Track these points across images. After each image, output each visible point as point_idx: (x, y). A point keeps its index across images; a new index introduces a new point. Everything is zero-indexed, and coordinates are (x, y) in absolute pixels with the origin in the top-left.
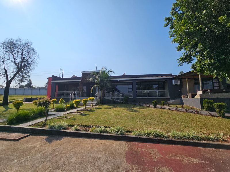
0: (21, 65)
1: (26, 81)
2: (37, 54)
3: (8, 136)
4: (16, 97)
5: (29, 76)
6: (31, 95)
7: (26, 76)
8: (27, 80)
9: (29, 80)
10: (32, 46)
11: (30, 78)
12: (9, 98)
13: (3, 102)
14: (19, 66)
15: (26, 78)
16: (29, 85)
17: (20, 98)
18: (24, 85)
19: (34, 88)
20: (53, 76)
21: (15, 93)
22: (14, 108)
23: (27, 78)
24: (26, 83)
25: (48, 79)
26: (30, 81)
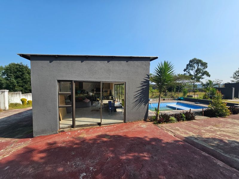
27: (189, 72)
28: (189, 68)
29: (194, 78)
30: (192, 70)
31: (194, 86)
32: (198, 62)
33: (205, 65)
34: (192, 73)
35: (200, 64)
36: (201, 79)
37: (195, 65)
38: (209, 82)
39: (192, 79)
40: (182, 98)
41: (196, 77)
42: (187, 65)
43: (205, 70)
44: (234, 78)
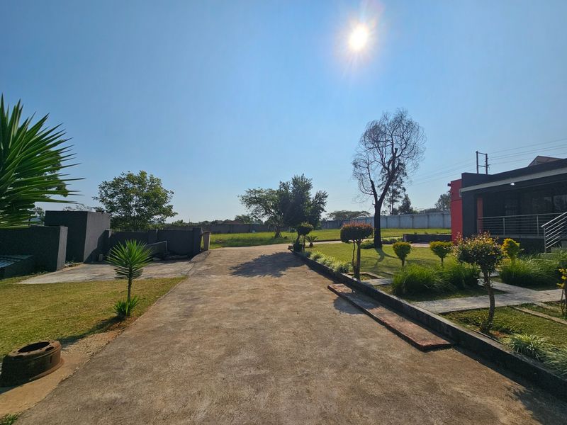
0: (393, 166)
1: (400, 200)
2: (421, 130)
3: (401, 324)
4: (388, 231)
5: (404, 189)
6: (413, 228)
7: (399, 190)
8: (401, 197)
9: (404, 197)
10: (408, 118)
11: (406, 193)
12: (382, 234)
13: (374, 241)
14: (390, 168)
15: (399, 193)
16: (406, 207)
17: (396, 234)
18: (397, 208)
19: (415, 212)
20: (463, 175)
21: (387, 226)
22: (395, 255)
23: (402, 194)
24: (401, 204)
25: (449, 185)
26: (407, 198)
44: (103, 200)
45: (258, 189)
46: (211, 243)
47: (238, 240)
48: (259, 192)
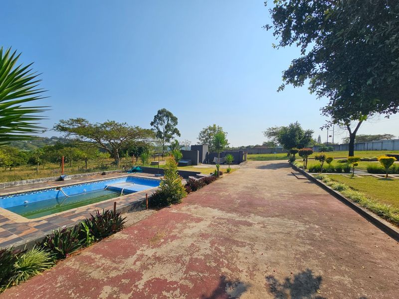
27: (157, 128)
28: (158, 121)
29: (164, 137)
30: (161, 124)
31: (164, 148)
32: (169, 115)
33: (175, 120)
34: (162, 129)
35: (170, 119)
36: (171, 139)
37: (165, 118)
38: (175, 142)
39: (161, 137)
40: (138, 169)
41: (165, 135)
42: (155, 116)
43: (175, 127)
44: (200, 139)
45: (274, 127)
46: (248, 159)
47: (262, 157)
48: (275, 129)
